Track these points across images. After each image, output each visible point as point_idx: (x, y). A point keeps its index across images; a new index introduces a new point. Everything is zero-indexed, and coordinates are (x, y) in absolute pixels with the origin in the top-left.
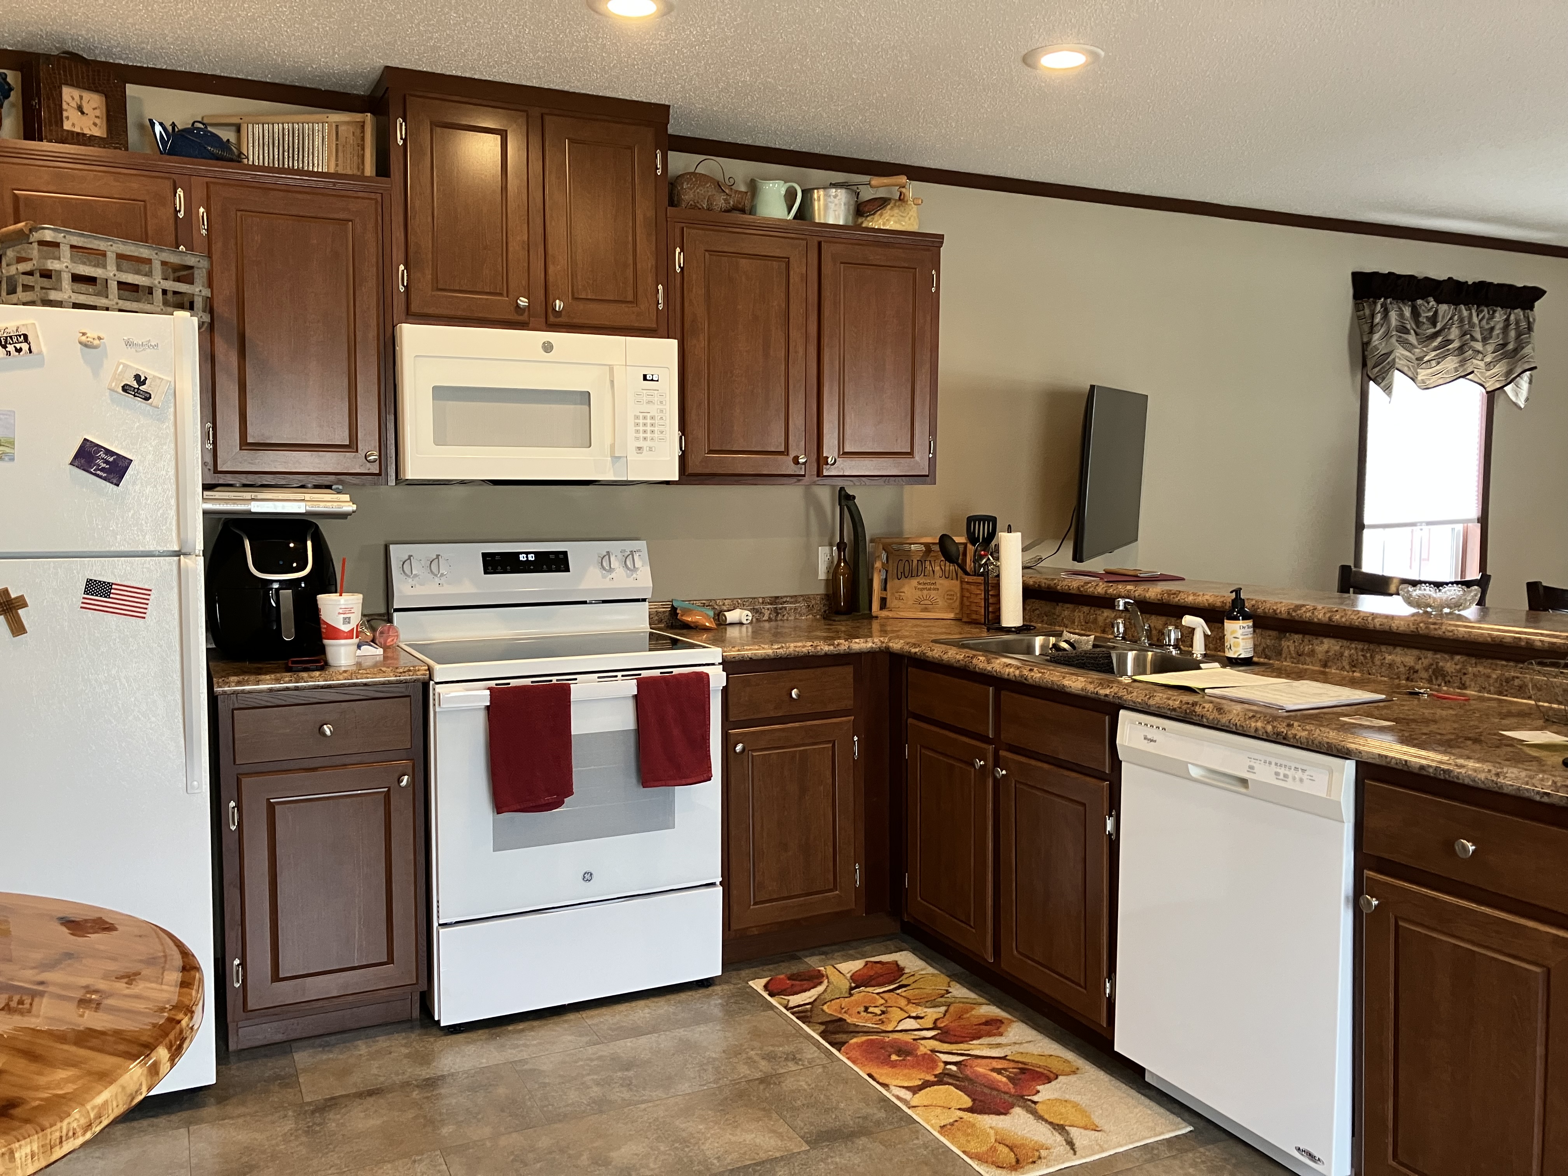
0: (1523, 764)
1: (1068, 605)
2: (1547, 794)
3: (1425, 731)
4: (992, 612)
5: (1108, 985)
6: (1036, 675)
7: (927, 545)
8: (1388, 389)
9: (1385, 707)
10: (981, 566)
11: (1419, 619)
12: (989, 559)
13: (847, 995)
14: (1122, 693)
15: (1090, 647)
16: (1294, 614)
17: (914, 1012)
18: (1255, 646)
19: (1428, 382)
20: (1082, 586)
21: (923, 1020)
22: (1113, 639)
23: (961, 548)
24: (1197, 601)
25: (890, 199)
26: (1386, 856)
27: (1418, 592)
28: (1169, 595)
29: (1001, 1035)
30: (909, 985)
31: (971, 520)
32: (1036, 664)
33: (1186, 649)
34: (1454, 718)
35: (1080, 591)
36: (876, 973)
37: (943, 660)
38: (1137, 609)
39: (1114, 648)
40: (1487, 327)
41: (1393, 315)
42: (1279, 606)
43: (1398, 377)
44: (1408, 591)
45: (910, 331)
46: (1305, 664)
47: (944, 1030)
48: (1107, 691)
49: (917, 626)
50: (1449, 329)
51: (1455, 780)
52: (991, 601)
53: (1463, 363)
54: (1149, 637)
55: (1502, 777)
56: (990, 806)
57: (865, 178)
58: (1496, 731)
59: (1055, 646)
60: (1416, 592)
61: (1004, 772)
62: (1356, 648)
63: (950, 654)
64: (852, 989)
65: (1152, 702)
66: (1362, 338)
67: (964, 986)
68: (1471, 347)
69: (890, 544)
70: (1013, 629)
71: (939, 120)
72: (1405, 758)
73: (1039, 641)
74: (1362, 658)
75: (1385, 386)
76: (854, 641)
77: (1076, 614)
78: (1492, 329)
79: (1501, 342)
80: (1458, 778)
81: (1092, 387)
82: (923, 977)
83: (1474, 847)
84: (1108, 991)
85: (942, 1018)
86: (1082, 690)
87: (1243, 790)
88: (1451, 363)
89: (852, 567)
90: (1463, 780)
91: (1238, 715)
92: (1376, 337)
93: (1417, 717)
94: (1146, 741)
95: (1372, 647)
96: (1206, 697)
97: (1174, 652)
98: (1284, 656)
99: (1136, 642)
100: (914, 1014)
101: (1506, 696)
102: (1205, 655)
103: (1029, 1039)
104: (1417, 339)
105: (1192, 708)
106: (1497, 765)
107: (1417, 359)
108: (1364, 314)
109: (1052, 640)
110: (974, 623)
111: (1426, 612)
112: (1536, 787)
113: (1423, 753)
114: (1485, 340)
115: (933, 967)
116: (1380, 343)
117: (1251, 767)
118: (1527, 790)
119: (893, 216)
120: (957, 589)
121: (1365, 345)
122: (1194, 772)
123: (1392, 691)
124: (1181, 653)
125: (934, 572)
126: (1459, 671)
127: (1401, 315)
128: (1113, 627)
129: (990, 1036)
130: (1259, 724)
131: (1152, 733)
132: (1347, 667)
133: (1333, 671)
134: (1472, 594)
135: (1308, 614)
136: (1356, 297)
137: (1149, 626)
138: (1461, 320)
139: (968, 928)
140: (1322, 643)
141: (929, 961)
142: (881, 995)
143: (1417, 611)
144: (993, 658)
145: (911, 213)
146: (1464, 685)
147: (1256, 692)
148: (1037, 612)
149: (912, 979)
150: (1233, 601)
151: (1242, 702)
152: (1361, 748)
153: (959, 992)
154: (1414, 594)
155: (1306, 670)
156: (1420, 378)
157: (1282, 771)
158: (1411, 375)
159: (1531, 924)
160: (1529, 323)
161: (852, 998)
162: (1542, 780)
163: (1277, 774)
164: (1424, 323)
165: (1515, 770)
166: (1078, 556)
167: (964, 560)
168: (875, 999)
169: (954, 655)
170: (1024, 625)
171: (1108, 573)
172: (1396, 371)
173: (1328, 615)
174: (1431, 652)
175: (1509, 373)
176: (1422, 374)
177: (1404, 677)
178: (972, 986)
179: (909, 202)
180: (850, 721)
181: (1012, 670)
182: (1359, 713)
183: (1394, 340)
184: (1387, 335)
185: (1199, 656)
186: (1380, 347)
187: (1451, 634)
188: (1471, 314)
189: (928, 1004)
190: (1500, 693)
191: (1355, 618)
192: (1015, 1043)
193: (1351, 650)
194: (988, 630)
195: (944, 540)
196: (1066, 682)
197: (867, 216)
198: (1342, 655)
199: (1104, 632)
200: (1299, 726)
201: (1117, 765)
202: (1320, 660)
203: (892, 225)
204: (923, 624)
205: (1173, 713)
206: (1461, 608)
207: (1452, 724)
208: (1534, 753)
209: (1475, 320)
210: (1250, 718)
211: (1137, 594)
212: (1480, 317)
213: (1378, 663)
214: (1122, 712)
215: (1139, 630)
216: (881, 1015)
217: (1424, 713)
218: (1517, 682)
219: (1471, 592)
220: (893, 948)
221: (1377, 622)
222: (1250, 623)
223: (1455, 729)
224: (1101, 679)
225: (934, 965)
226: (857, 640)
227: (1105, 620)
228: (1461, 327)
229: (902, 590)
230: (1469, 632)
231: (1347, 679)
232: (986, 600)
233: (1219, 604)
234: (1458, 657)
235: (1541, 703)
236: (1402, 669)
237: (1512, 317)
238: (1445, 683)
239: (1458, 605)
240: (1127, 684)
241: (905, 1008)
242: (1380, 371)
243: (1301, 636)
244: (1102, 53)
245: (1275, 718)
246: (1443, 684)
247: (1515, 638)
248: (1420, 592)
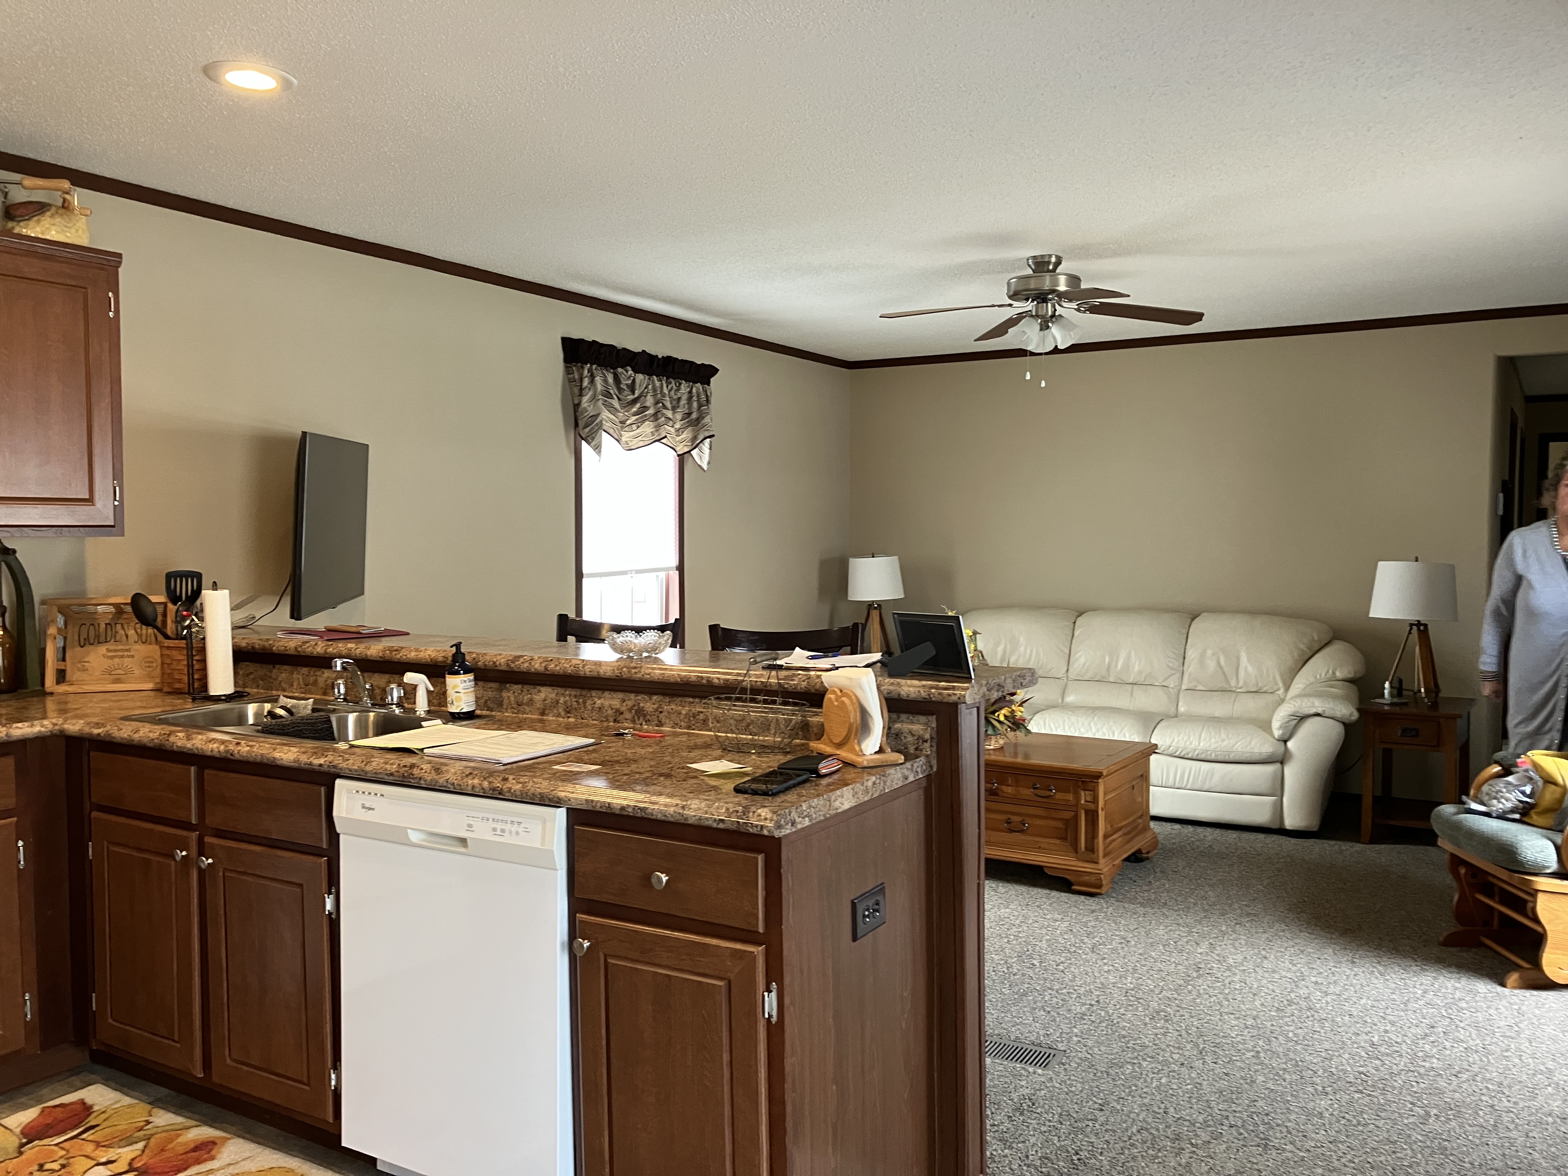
0: (704, 795)
1: (286, 667)
2: (722, 821)
3: (626, 772)
4: (199, 680)
5: (333, 1076)
6: (246, 749)
7: (117, 606)
8: (597, 448)
9: (594, 751)
10: (184, 628)
11: (622, 664)
12: (193, 620)
13: (15, 1155)
14: (338, 761)
15: (309, 712)
16: (513, 665)
17: (104, 1157)
18: (477, 699)
19: (631, 444)
20: (301, 646)
21: (115, 1164)
22: (333, 701)
23: (160, 609)
24: (420, 656)
25: (49, 205)
26: (595, 897)
27: (621, 639)
28: (391, 651)
29: (213, 1158)
30: (97, 1125)
31: (171, 576)
32: (245, 737)
33: (410, 706)
34: (651, 756)
35: (299, 652)
36: (55, 1119)
37: (133, 740)
38: (357, 669)
39: (334, 711)
40: (675, 397)
41: (598, 380)
42: (499, 657)
43: (606, 439)
44: (613, 637)
45: (83, 359)
46: (525, 713)
47: (142, 1170)
48: (322, 761)
49: (104, 701)
50: (645, 396)
51: (650, 817)
52: (196, 667)
53: (658, 427)
54: (372, 697)
55: (687, 809)
56: (195, 901)
57: (16, 177)
58: (684, 765)
59: (271, 714)
60: (620, 638)
61: (210, 861)
62: (570, 695)
63: (141, 732)
64: (23, 1145)
65: (368, 768)
66: (573, 400)
67: (169, 1111)
68: (663, 414)
69: (68, 606)
70: (223, 698)
71: (108, 123)
72: (609, 800)
73: (251, 709)
74: (575, 703)
75: (595, 445)
76: (15, 725)
77: (295, 676)
78: (679, 399)
79: (687, 412)
80: (652, 815)
81: (304, 434)
82: (116, 1111)
83: (667, 878)
84: (333, 1083)
85: (140, 1155)
86: (295, 761)
87: (463, 850)
88: (648, 428)
89: (15, 635)
90: (657, 816)
91: (455, 773)
92: (585, 399)
93: (620, 758)
94: (364, 810)
95: (584, 693)
96: (426, 758)
97: (397, 711)
98: (505, 707)
99: (357, 703)
100: (104, 1160)
101: (693, 730)
102: (428, 712)
103: (248, 1155)
104: (621, 406)
105: (410, 771)
106: (683, 798)
107: (621, 422)
108: (574, 377)
109: (267, 706)
110: (177, 693)
111: (629, 657)
112: (713, 815)
113: (623, 794)
114: (674, 409)
115: (131, 1097)
116: (588, 406)
117: (470, 826)
118: (707, 819)
119: (54, 225)
120: (157, 656)
121: (577, 406)
122: (414, 837)
123: (603, 732)
124: (404, 712)
125: (127, 636)
126: (656, 710)
127: (605, 381)
128: (333, 688)
129: (199, 1163)
130: (476, 781)
131: (369, 801)
132: (563, 714)
133: (551, 718)
134: (665, 639)
135: (526, 665)
136: (566, 361)
137: (372, 686)
138: (654, 390)
139: (172, 1043)
140: (540, 691)
141: (125, 1089)
142: (61, 1145)
143: (621, 656)
144: (194, 733)
145: (78, 224)
146: (660, 722)
147: (475, 748)
148: (252, 676)
149: (104, 1116)
150: (454, 655)
151: (460, 759)
152: (571, 795)
153: (164, 1119)
154: (618, 641)
155: (525, 719)
156: (624, 439)
157: (499, 826)
158: (617, 438)
159: (714, 942)
160: (707, 396)
161: (23, 1157)
162: (718, 808)
163: (494, 829)
164: (624, 390)
165: (696, 801)
166: (296, 614)
167: (164, 622)
168: (53, 1152)
169: (147, 733)
170: (235, 692)
171: (330, 630)
172: (603, 432)
173: (543, 665)
174: (633, 695)
175: (694, 438)
176: (626, 436)
177: (612, 719)
178: (178, 1108)
179: (76, 212)
180: (10, 824)
181: (215, 745)
182: (571, 759)
183: (600, 403)
184: (594, 398)
185: (422, 713)
186: (589, 409)
187: (648, 676)
188: (662, 385)
189: (122, 1143)
190: (689, 728)
191: (568, 666)
192: (230, 1164)
193: (566, 697)
194: (194, 700)
195: (138, 601)
196: (277, 755)
197: (20, 221)
198: (558, 702)
199: (325, 694)
200: (514, 779)
201: (334, 838)
202: (538, 709)
203: (53, 235)
204: (114, 698)
205: (391, 778)
206: (657, 651)
207: (649, 761)
208: (713, 782)
209: (666, 391)
210: (467, 776)
211: (358, 651)
212: (670, 387)
213: (590, 707)
214: (338, 782)
215: (361, 690)
216: (60, 1170)
217: (627, 753)
218: (701, 716)
219: (664, 636)
220: (79, 1084)
221: (587, 669)
222: (471, 676)
223: (651, 767)
224: (316, 748)
225: (132, 1093)
226: (19, 725)
227: (326, 681)
228: (654, 396)
229: (86, 660)
230: (663, 674)
231: (563, 725)
232: (190, 666)
233: (441, 659)
234: (655, 697)
235: (720, 734)
236: (610, 712)
237: (694, 390)
238: (646, 722)
239: (655, 649)
240: (344, 752)
241: (92, 1155)
242: (590, 431)
243: (520, 686)
244: (295, 81)
245: (491, 773)
246: (644, 723)
247: (698, 677)
248: (623, 639)
